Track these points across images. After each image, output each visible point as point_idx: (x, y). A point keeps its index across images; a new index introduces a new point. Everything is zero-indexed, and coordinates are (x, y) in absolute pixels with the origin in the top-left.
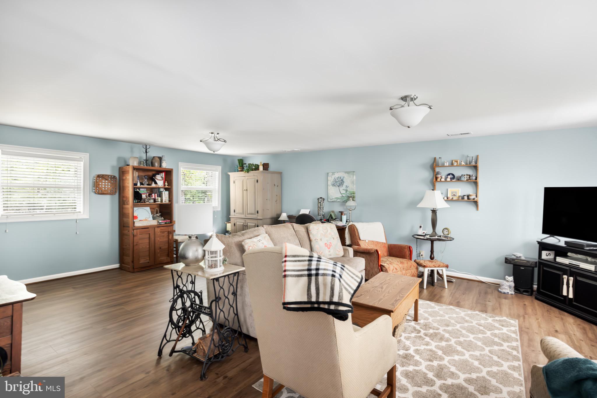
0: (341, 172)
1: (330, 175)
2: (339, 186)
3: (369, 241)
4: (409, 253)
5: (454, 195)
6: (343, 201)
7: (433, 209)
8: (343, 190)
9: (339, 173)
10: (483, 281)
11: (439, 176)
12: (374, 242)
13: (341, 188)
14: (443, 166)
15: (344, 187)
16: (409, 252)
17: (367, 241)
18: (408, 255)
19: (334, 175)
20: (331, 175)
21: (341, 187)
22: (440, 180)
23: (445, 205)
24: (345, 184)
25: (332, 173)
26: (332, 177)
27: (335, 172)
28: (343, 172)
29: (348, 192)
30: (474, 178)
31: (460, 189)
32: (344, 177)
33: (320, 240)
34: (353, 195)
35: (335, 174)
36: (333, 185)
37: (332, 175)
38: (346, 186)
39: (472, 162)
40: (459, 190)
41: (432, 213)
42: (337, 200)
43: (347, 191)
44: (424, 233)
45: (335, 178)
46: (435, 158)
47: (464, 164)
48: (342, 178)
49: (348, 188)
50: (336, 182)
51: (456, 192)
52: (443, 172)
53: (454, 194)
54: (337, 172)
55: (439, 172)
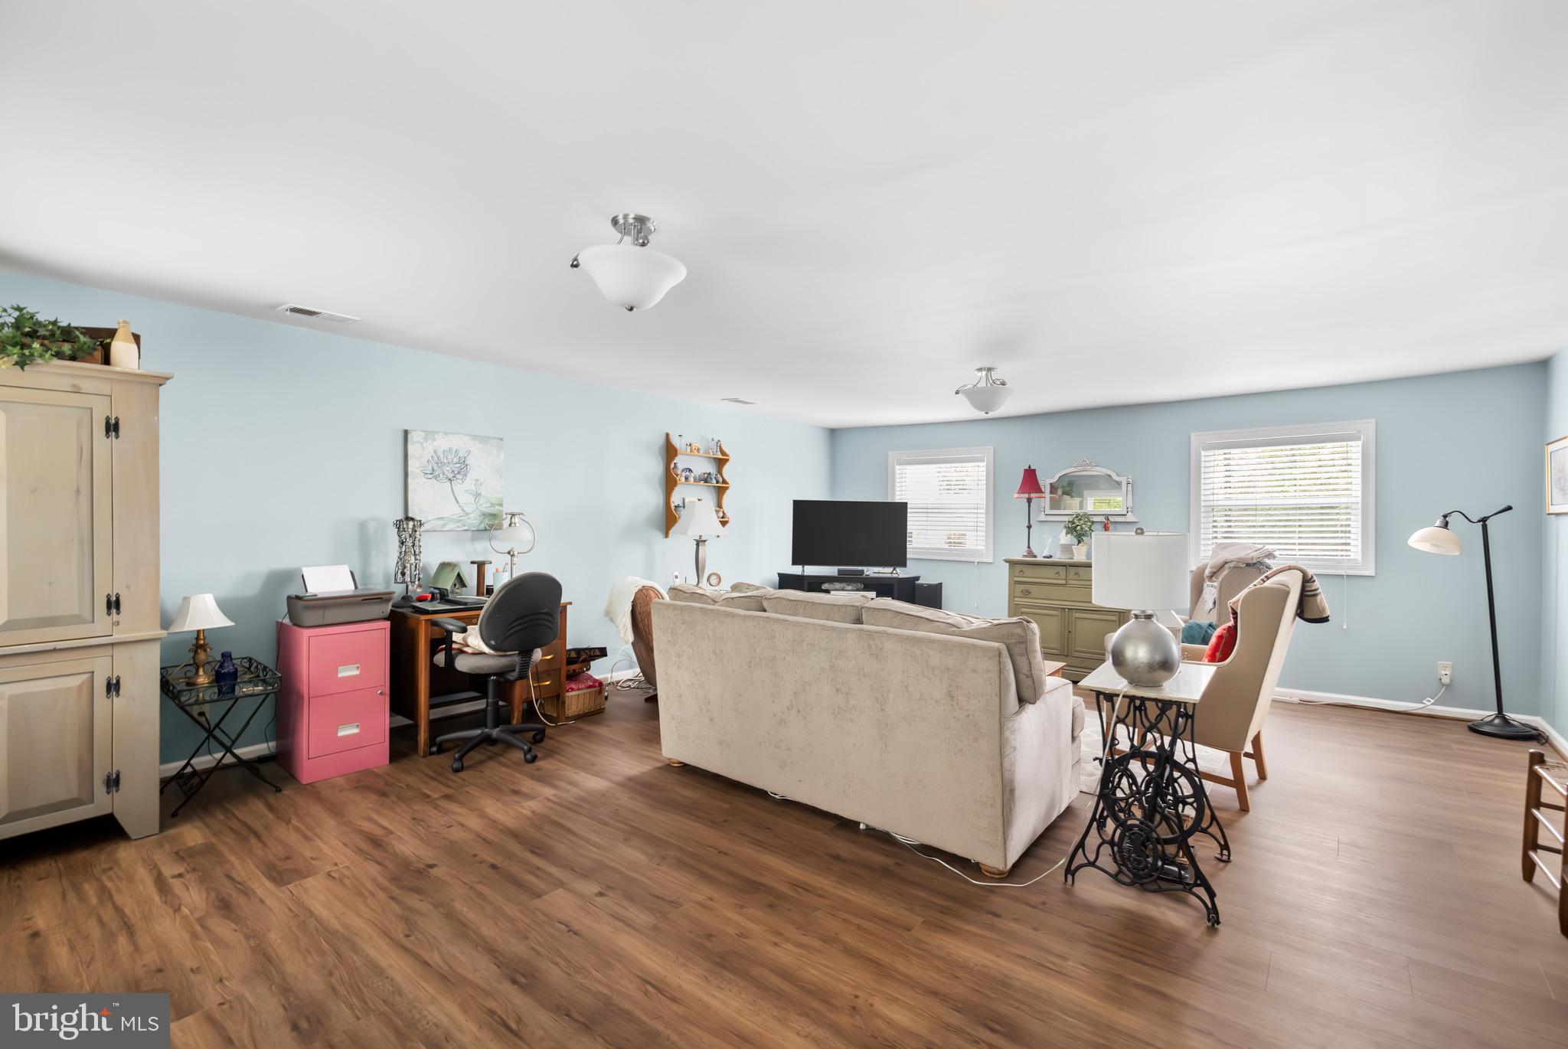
0: (460, 434)
1: (415, 439)
2: (450, 479)
6: (466, 528)
8: (466, 491)
9: (450, 436)
11: (678, 472)
13: (459, 488)
14: (685, 453)
15: (469, 484)
19: (434, 440)
20: (421, 440)
21: (460, 481)
22: (679, 481)
24: (472, 475)
25: (423, 434)
26: (424, 448)
27: (438, 432)
28: (465, 435)
29: (482, 501)
30: (721, 480)
32: (469, 452)
34: (497, 507)
35: (436, 436)
36: (432, 475)
37: (426, 439)
38: (477, 480)
39: (718, 453)
41: (696, 545)
42: (443, 526)
43: (477, 495)
45: (435, 452)
46: (667, 435)
47: (709, 453)
48: (460, 455)
49: (483, 486)
50: (440, 463)
52: (682, 465)
54: (445, 433)
55: (677, 464)
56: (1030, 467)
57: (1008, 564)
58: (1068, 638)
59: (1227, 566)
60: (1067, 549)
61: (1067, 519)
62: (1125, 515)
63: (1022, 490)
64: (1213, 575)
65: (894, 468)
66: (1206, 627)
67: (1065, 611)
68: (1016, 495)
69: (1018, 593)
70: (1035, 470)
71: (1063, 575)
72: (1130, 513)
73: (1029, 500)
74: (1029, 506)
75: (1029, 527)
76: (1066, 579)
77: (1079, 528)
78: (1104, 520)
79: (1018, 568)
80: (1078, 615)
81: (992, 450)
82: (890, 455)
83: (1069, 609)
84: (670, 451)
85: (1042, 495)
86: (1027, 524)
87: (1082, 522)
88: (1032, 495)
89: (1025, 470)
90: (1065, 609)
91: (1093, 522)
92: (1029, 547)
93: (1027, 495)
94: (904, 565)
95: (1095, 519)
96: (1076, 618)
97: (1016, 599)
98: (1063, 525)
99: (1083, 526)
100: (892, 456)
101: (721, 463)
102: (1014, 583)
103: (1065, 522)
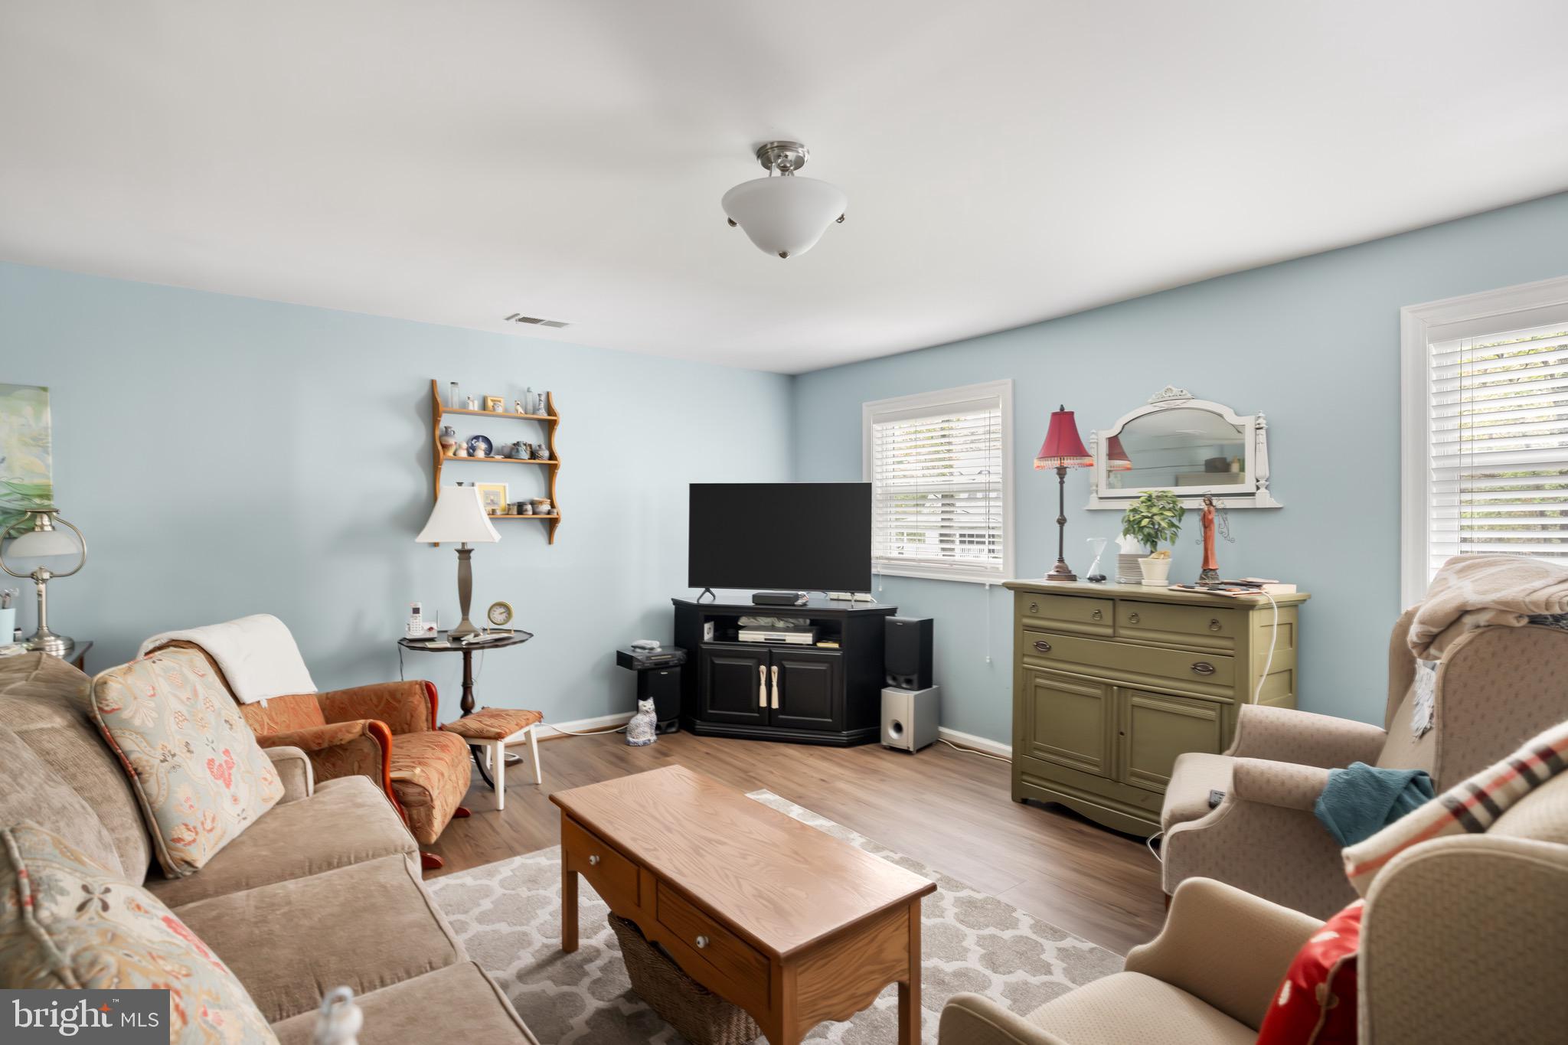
3: (270, 701)
4: (427, 707)
5: (492, 501)
7: (460, 547)
10: (568, 732)
11: (451, 441)
12: (285, 702)
14: (463, 410)
16: (426, 703)
17: (264, 704)
18: (424, 717)
22: (455, 454)
23: (493, 532)
30: (546, 453)
31: (507, 485)
33: (185, 750)
39: (539, 410)
40: (504, 487)
41: (460, 558)
44: (431, 629)
46: (433, 383)
47: (522, 412)
51: (497, 494)
52: (460, 429)
53: (492, 498)
55: (450, 427)
56: (1062, 409)
57: (1012, 592)
58: (1118, 743)
59: (1468, 620)
60: (1130, 563)
61: (1127, 505)
62: (1253, 494)
63: (1049, 452)
64: (1430, 641)
65: (869, 429)
66: (1403, 784)
67: (1112, 689)
68: (1036, 463)
69: (1029, 648)
70: (1072, 414)
71: (1108, 618)
72: (1263, 490)
73: (1061, 472)
74: (1062, 483)
75: (1062, 521)
76: (1114, 626)
77: (1145, 522)
78: (1203, 506)
79: (1029, 600)
80: (1137, 700)
81: (1010, 385)
82: (864, 407)
83: (1119, 687)
84: (433, 407)
85: (1086, 460)
86: (1057, 516)
87: (1155, 510)
88: (1067, 462)
89: (1054, 415)
90: (1112, 685)
91: (1183, 511)
92: (1061, 560)
93: (1056, 463)
94: (867, 588)
95: (1187, 504)
96: (1133, 706)
97: (1026, 659)
98: (1120, 517)
99: (1157, 518)
100: (867, 409)
101: (549, 426)
102: (1022, 630)
103: (1125, 510)
